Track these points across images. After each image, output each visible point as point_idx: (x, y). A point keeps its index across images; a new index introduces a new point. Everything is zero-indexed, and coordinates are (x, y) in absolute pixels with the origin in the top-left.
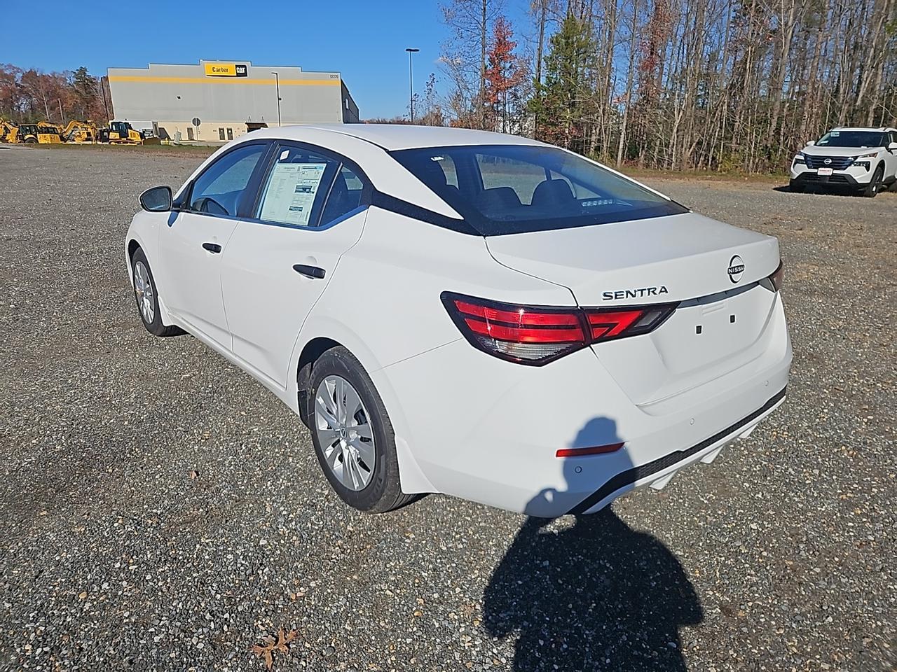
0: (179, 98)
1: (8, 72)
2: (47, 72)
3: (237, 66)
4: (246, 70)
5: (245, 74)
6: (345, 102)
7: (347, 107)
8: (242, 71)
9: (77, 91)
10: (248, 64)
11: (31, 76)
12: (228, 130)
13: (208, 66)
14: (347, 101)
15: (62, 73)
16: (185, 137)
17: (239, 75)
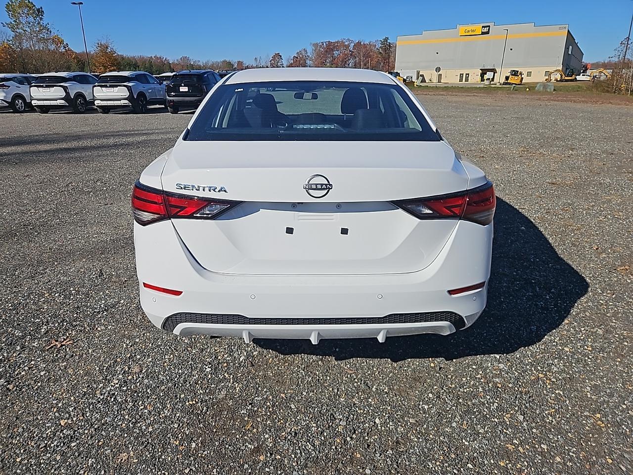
0: (437, 53)
1: (346, 43)
2: (367, 42)
3: (483, 27)
4: (489, 29)
5: (488, 33)
6: (568, 48)
7: (570, 53)
8: (486, 30)
9: (381, 53)
10: (491, 25)
11: (358, 45)
12: (466, 74)
13: (462, 29)
14: (571, 47)
15: (374, 42)
16: (435, 80)
17: (483, 33)
